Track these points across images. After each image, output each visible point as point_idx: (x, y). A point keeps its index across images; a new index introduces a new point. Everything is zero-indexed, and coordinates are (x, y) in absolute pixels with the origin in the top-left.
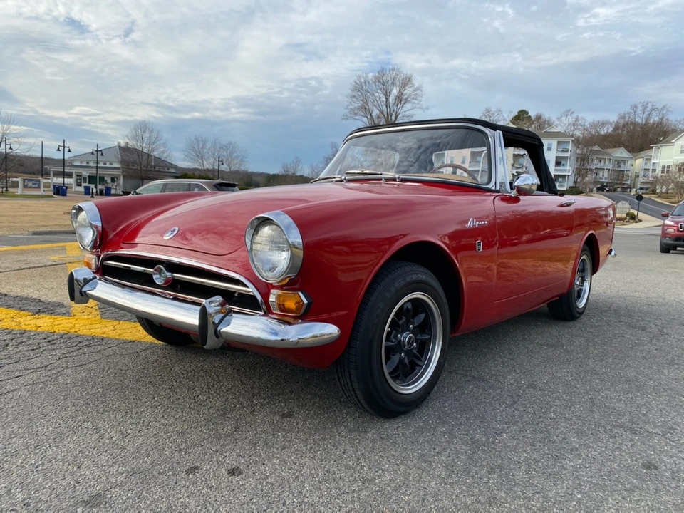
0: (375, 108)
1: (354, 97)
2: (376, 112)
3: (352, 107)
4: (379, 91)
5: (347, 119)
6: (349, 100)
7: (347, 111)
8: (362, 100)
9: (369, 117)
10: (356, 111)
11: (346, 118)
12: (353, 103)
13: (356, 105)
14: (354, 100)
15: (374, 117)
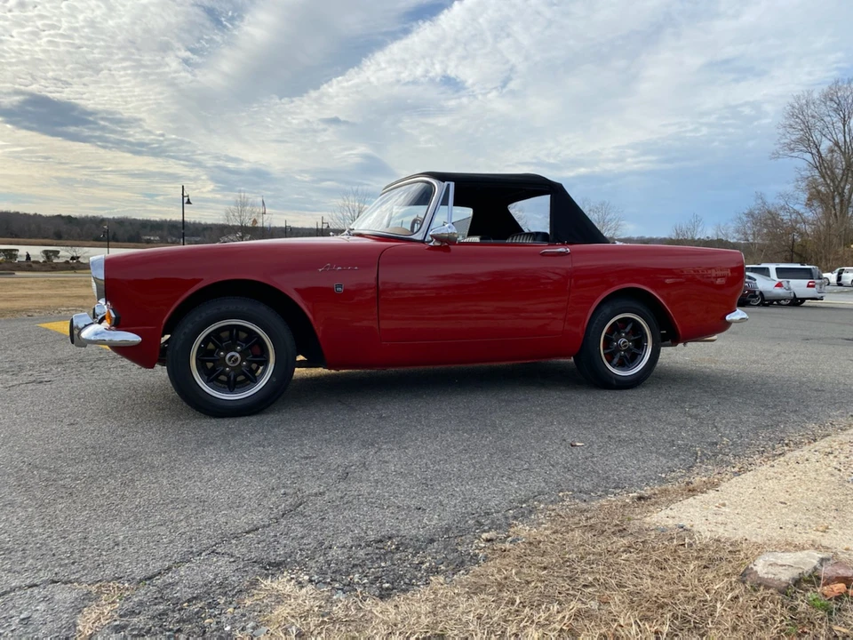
0: (824, 139)
1: (791, 126)
2: (825, 145)
3: (786, 141)
4: (831, 113)
5: (778, 157)
6: (781, 131)
7: (779, 146)
8: (802, 130)
9: (814, 151)
10: (792, 146)
11: (776, 156)
12: (788, 135)
13: (793, 138)
14: (791, 130)
15: (822, 152)
